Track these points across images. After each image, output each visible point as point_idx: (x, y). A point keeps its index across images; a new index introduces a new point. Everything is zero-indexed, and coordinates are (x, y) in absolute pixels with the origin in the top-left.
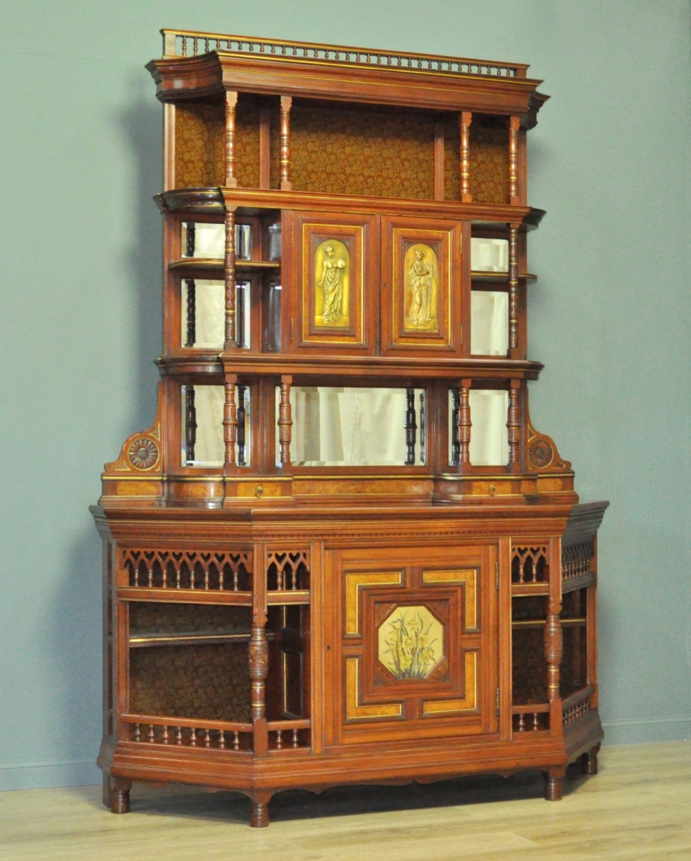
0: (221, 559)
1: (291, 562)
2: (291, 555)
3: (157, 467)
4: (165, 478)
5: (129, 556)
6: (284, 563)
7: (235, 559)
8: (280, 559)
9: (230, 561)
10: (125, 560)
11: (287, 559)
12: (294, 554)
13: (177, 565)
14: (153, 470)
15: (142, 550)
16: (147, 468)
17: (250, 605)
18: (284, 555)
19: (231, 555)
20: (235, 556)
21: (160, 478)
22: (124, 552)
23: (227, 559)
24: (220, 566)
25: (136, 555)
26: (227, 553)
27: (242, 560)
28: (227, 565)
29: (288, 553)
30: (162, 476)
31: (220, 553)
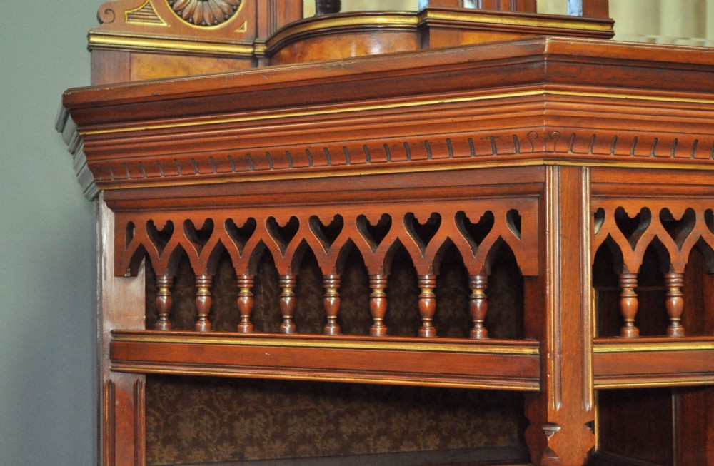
0: (425, 231)
1: (666, 239)
2: (665, 217)
3: (239, 23)
4: (261, 49)
5: (142, 236)
6: (643, 243)
7: (477, 231)
8: (629, 226)
9: (461, 241)
10: (131, 250)
11: (655, 228)
12: (677, 212)
13: (283, 258)
14: (227, 31)
15: (178, 218)
16: (213, 24)
17: (535, 387)
18: (645, 215)
19: (461, 217)
20: (475, 218)
21: (250, 50)
22: (131, 226)
23: (449, 231)
24: (424, 259)
25: (162, 236)
26: (448, 211)
27: (502, 228)
28: (449, 249)
29: (655, 207)
30: (254, 45)
31: (423, 213)
